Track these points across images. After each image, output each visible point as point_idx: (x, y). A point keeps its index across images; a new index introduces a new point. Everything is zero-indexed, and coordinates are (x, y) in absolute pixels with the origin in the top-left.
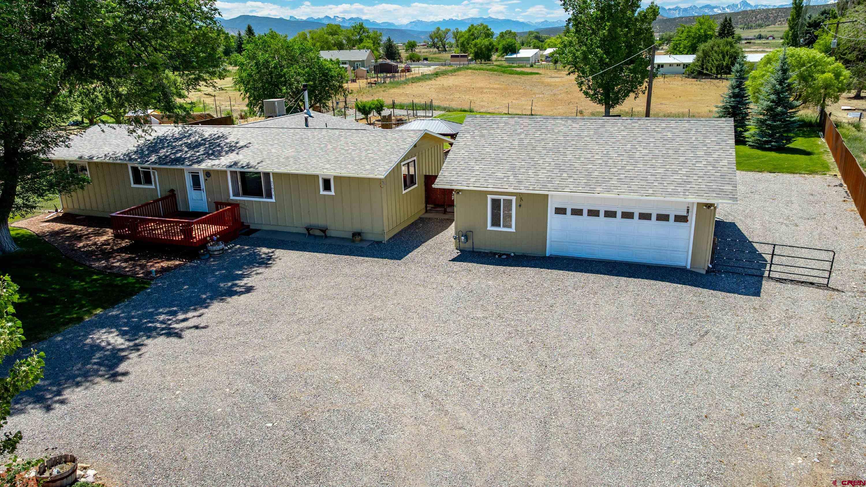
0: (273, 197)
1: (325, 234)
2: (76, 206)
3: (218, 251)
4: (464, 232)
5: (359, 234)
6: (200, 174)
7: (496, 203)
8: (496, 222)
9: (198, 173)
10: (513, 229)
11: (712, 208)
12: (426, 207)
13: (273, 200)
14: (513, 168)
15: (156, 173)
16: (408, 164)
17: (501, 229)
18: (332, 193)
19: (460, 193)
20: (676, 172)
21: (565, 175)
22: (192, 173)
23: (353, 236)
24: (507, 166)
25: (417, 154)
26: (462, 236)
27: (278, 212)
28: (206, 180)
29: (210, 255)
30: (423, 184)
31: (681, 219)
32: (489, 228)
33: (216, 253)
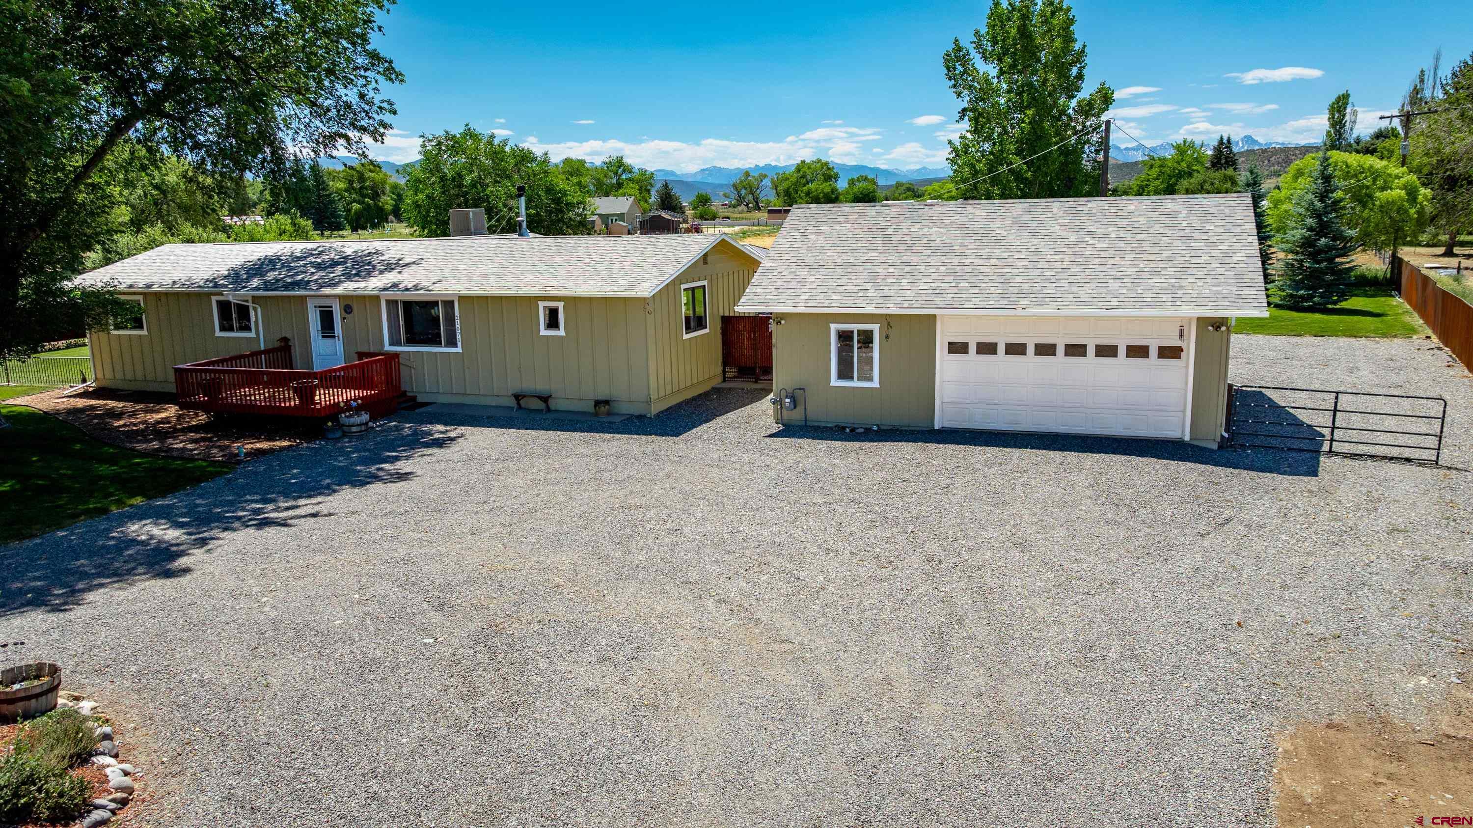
0: (459, 344)
1: (548, 407)
2: (119, 376)
3: (358, 425)
4: (790, 390)
5: (606, 402)
6: (334, 309)
7: (845, 337)
8: (845, 373)
9: (331, 307)
10: (875, 384)
11: (1223, 328)
12: (724, 372)
13: (459, 350)
14: (874, 278)
15: (259, 310)
16: (693, 289)
17: (855, 384)
18: (561, 332)
19: (783, 322)
20: (1157, 273)
21: (964, 284)
22: (320, 307)
23: (595, 406)
24: (864, 275)
25: (709, 277)
26: (787, 397)
27: (467, 371)
28: (345, 318)
29: (344, 432)
30: (719, 331)
31: (1170, 353)
32: (834, 382)
33: (354, 429)
